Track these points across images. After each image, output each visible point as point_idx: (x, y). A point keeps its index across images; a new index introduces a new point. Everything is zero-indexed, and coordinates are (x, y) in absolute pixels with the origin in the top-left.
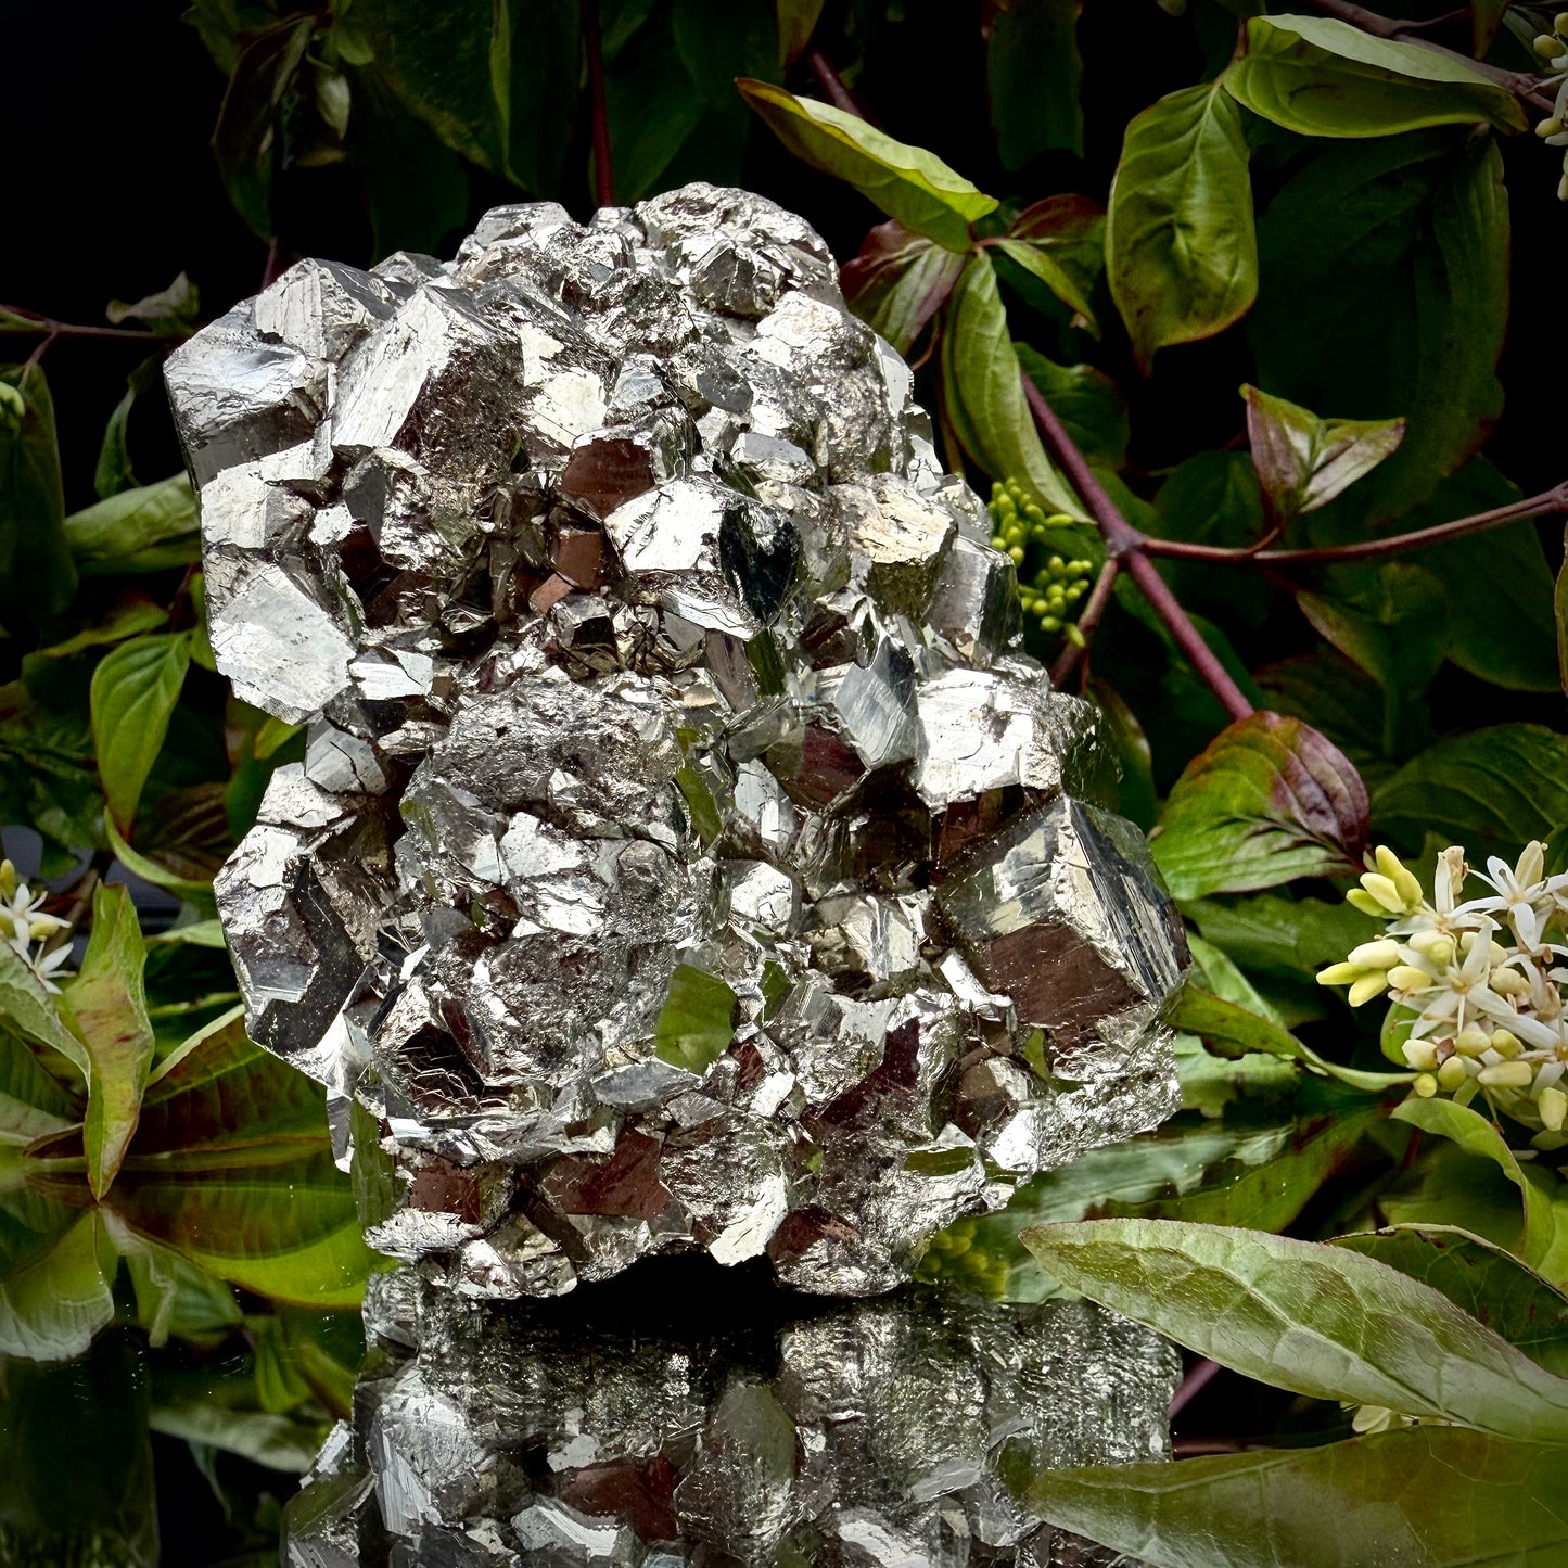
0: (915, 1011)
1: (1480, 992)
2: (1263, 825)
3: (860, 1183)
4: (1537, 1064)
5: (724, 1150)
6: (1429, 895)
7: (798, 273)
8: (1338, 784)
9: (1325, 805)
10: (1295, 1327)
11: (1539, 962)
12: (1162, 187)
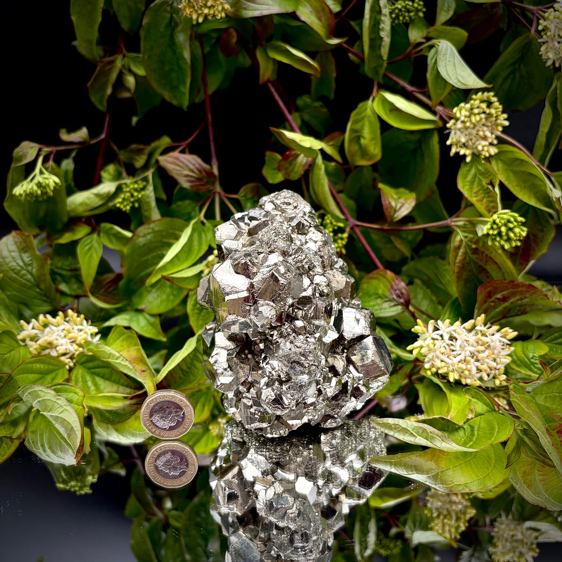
0: (347, 379)
1: (438, 353)
2: (387, 299)
3: (338, 410)
4: (448, 367)
5: (315, 407)
6: (428, 331)
7: (312, 223)
8: (404, 291)
9: (401, 295)
10: (418, 437)
11: (448, 345)
12: (358, 126)
